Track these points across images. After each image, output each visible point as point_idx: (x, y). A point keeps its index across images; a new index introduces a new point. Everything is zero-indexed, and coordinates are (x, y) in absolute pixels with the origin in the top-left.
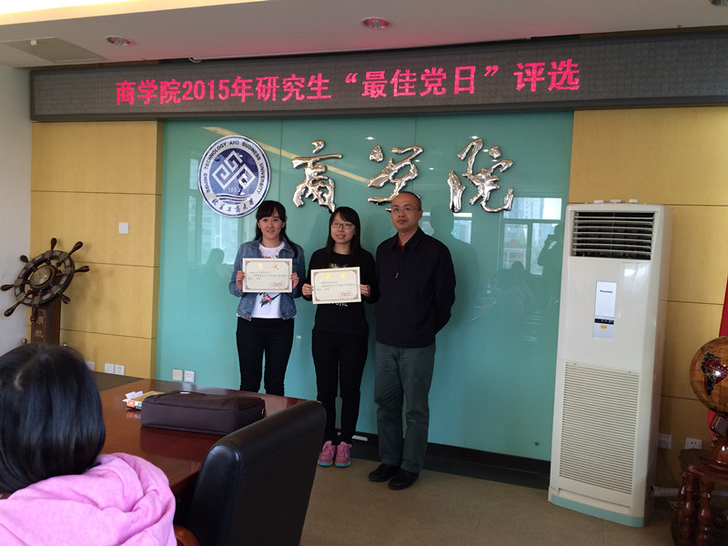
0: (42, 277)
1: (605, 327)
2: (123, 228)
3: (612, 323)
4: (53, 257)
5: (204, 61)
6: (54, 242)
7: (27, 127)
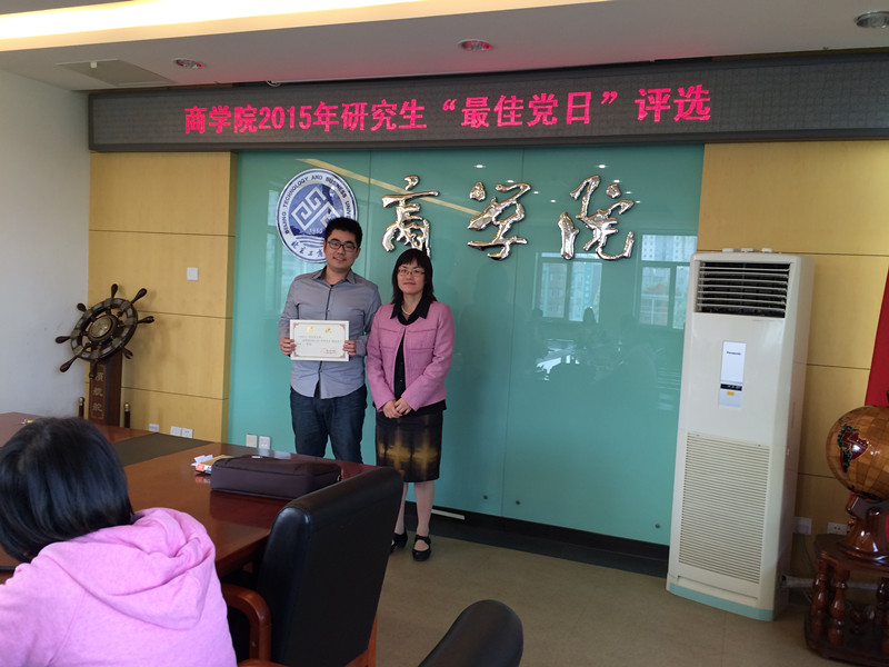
0: (101, 328)
1: (732, 394)
2: (192, 274)
3: (740, 389)
4: (113, 306)
5: (282, 85)
6: (115, 288)
7: (85, 157)
